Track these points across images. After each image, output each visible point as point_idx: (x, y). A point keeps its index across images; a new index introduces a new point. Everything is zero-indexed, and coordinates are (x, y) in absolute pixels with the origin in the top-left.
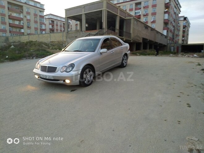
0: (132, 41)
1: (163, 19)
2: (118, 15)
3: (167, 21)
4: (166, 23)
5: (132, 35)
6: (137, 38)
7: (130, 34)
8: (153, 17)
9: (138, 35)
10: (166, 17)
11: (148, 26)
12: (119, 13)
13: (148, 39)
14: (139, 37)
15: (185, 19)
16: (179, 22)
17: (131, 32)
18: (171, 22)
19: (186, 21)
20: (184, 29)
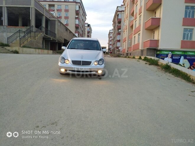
0: (57, 41)
1: (75, 23)
2: (44, 14)
3: (78, 26)
4: (77, 27)
5: (57, 35)
6: (61, 39)
7: (55, 34)
8: (66, 21)
9: (61, 36)
10: (77, 22)
11: (67, 28)
12: (45, 13)
13: (67, 40)
14: (62, 38)
15: (89, 25)
16: (85, 27)
17: (56, 32)
18: (81, 27)
19: (89, 28)
20: (88, 34)
